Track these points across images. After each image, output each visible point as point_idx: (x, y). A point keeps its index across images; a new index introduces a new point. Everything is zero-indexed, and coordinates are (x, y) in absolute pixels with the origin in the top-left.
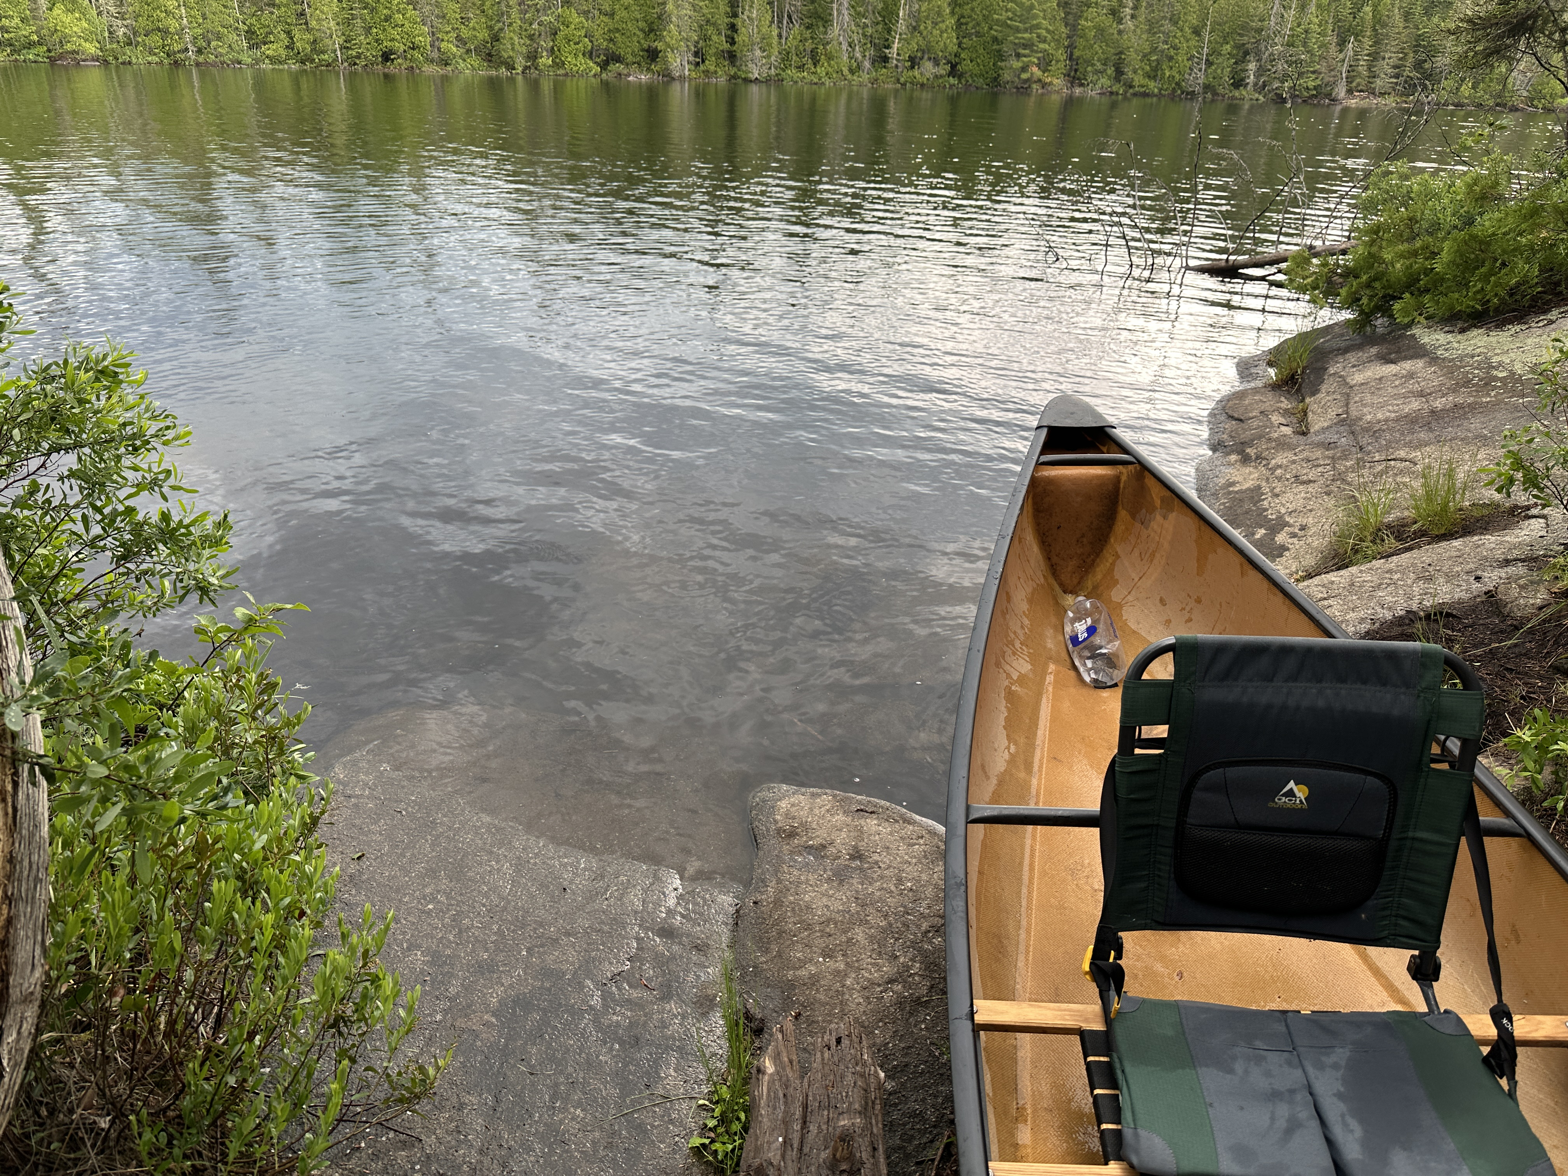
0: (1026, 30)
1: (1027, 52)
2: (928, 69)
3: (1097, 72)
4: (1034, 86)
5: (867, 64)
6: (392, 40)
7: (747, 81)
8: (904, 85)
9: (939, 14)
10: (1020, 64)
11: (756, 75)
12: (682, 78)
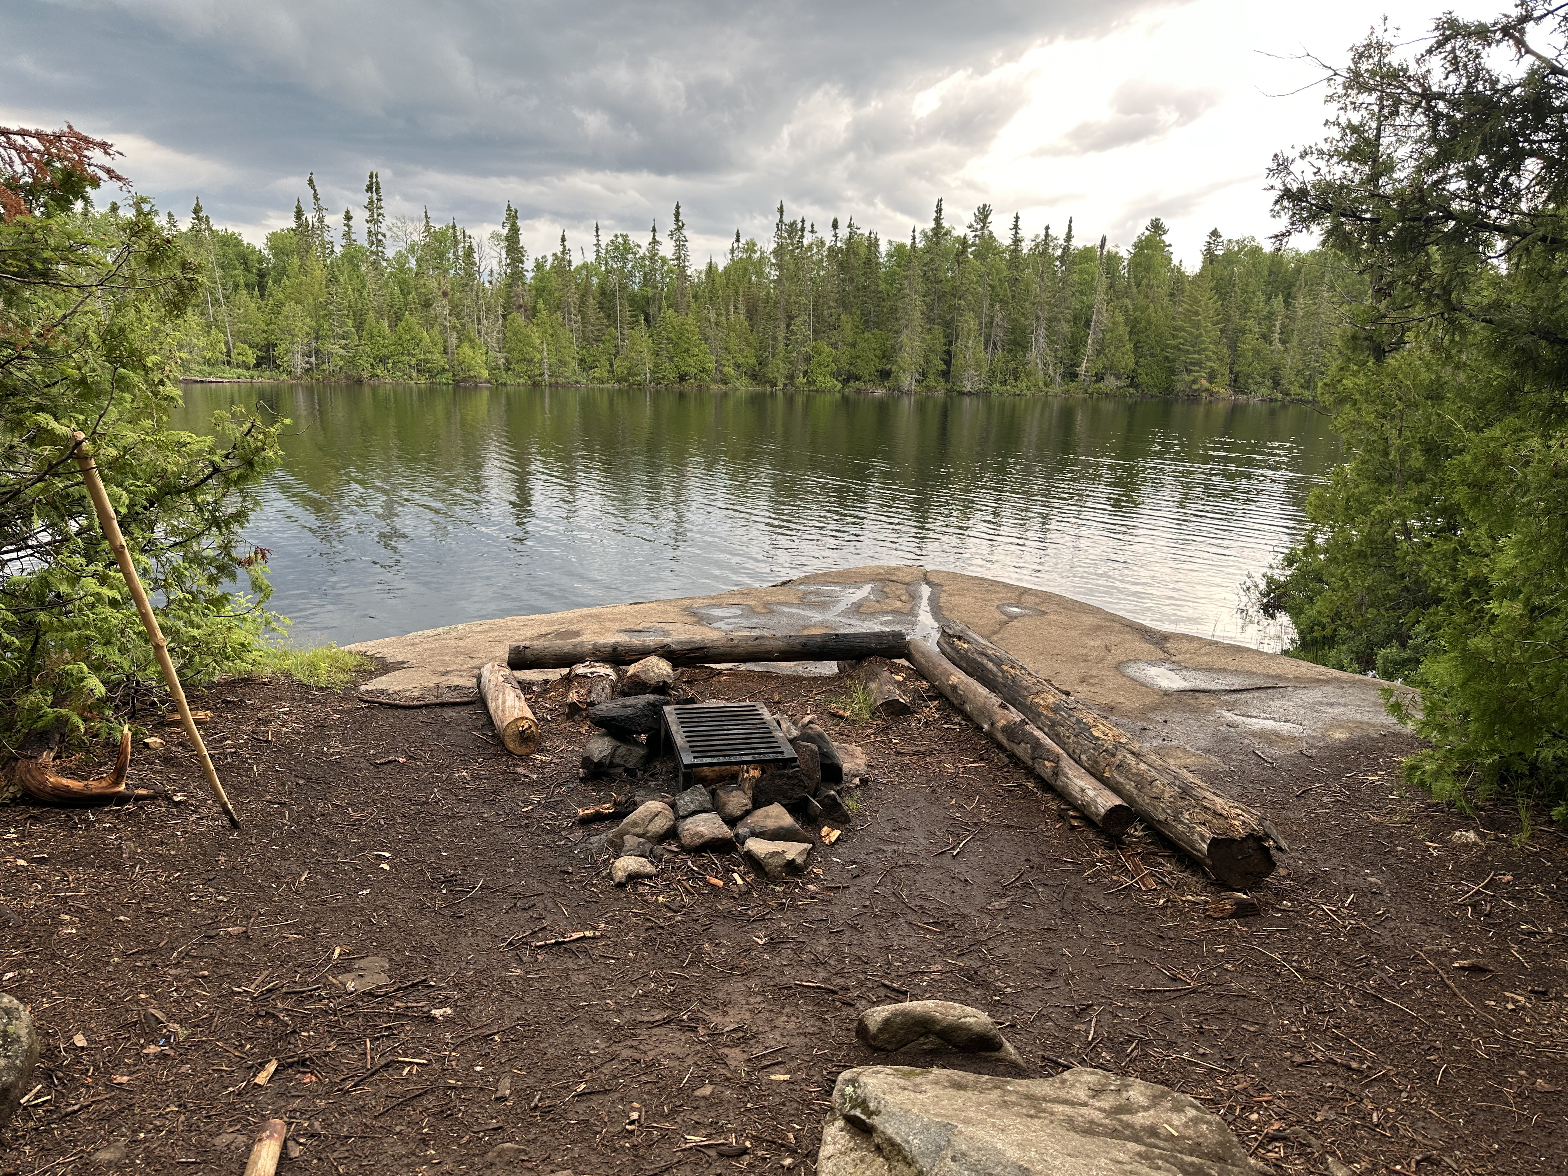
0: (1195, 352)
1: (1197, 368)
2: (1111, 383)
3: (1256, 383)
4: (1204, 394)
5: (1058, 379)
6: (689, 366)
7: (961, 394)
8: (1092, 394)
9: (1120, 341)
10: (1191, 378)
11: (969, 389)
12: (908, 392)
